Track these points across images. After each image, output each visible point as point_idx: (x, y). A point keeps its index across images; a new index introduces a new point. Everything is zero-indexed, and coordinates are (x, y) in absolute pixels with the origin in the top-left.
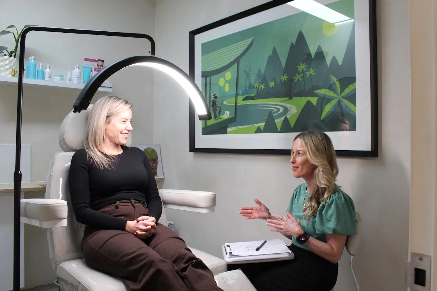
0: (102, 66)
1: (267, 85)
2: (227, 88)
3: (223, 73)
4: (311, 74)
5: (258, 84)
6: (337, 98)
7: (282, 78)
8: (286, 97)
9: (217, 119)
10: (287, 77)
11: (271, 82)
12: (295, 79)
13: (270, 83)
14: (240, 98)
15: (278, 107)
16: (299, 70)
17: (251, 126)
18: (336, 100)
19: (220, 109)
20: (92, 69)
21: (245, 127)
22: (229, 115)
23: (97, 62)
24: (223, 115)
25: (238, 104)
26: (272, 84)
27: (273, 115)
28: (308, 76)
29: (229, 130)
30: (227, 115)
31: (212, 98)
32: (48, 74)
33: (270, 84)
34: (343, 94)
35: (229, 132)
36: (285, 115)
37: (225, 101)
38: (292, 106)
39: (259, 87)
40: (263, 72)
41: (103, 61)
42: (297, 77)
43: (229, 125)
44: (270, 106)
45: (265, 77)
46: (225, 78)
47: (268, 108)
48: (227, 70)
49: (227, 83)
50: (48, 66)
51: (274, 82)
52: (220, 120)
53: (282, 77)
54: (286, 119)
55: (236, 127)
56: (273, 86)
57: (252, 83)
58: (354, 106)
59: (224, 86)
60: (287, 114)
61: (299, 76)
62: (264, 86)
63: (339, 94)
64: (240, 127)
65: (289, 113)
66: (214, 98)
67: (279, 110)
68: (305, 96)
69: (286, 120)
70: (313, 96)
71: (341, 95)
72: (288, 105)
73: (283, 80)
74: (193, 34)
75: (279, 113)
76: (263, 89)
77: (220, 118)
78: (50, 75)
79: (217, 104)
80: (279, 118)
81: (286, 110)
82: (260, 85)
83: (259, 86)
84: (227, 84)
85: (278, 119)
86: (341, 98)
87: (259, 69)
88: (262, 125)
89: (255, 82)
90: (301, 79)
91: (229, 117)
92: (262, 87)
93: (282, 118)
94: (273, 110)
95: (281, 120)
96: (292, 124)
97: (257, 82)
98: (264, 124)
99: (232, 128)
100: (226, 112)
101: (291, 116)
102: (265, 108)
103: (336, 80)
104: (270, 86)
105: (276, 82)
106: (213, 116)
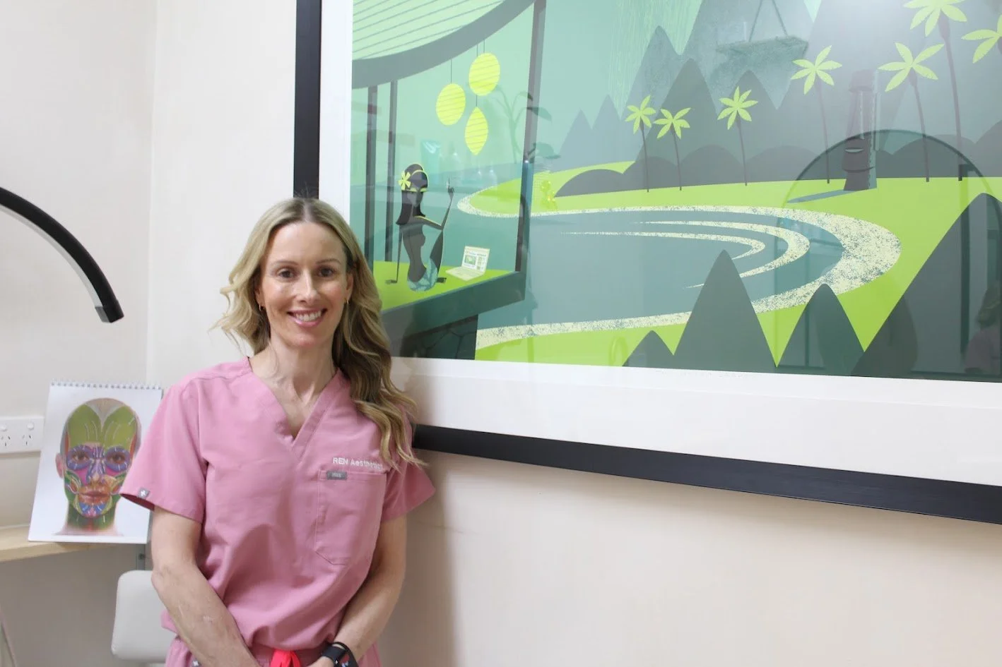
1: (703, 113)
2: (476, 135)
3: (457, 60)
5: (652, 111)
7: (800, 74)
8: (828, 176)
9: (423, 281)
10: (833, 65)
11: (731, 97)
13: (725, 101)
14: (546, 183)
15: (772, 231)
16: (917, 21)
17: (608, 324)
22: (484, 266)
24: (457, 263)
25: (533, 214)
26: (736, 107)
27: (741, 276)
28: (980, 53)
29: (485, 338)
30: (474, 266)
31: (403, 181)
33: (726, 107)
35: (482, 350)
36: (821, 280)
37: (466, 199)
38: (868, 227)
39: (660, 122)
40: (680, 45)
42: (907, 64)
43: (481, 317)
44: (724, 225)
45: (690, 68)
46: (465, 86)
47: (713, 237)
48: (481, 44)
49: (477, 109)
51: (748, 99)
52: (439, 290)
53: (800, 68)
54: (824, 297)
56: (746, 116)
57: (618, 103)
59: (462, 124)
60: (835, 271)
61: (914, 55)
62: (683, 118)
65: (842, 264)
66: (409, 184)
67: (777, 247)
69: (825, 305)
72: (837, 223)
73: (808, 85)
75: (777, 263)
76: (679, 133)
77: (441, 280)
79: (423, 211)
82: (665, 112)
83: (661, 116)
84: (478, 115)
85: (770, 299)
87: (660, 32)
88: (671, 324)
89: (635, 99)
90: (925, 73)
91: (486, 279)
92: (676, 122)
93: (800, 291)
94: (739, 244)
95: (793, 302)
96: (866, 330)
97: (648, 99)
98: (683, 318)
99: (502, 332)
100: (470, 251)
101: (858, 283)
102: (692, 236)
104: (723, 115)
105: (758, 94)
106: (405, 267)
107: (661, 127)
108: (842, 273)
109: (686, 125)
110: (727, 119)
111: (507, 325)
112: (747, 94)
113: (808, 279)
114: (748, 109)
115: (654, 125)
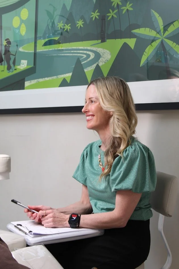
1: (74, 25)
2: (23, 31)
3: (18, 10)
4: (127, 10)
5: (63, 24)
6: (159, 38)
8: (98, 39)
9: (11, 70)
10: (98, 14)
11: (79, 21)
12: (109, 16)
13: (78, 22)
14: (41, 42)
15: (88, 52)
16: (113, 4)
17: (55, 77)
18: (158, 42)
19: (15, 58)
21: (47, 79)
22: (26, 65)
24: (19, 65)
25: (37, 51)
26: (80, 23)
27: (82, 63)
28: (124, 12)
29: (27, 84)
30: (23, 65)
31: (5, 43)
33: (78, 23)
34: (167, 33)
35: (26, 87)
36: (97, 63)
37: (21, 47)
38: (105, 50)
39: (65, 27)
40: (68, 8)
42: (112, 14)
43: (26, 78)
44: (78, 51)
45: (71, 14)
46: (20, 17)
47: (76, 55)
48: (23, 6)
49: (23, 24)
51: (82, 22)
52: (15, 72)
53: (92, 15)
54: (98, 67)
55: (36, 81)
56: (82, 26)
57: (56, 23)
59: (19, 28)
60: (99, 61)
61: (113, 12)
62: (69, 26)
63: (162, 33)
64: (41, 80)
65: (101, 59)
66: (6, 44)
67: (88, 56)
68: (121, 38)
70: (130, 38)
71: (164, 34)
72: (99, 50)
73: (94, 19)
75: (89, 60)
76: (69, 30)
77: (16, 69)
79: (10, 51)
80: (89, 67)
81: (98, 56)
82: (66, 25)
83: (65, 26)
86: (164, 38)
87: (64, 5)
88: (68, 76)
89: (59, 22)
90: (115, 16)
91: (27, 68)
93: (93, 66)
94: (82, 56)
95: (92, 68)
96: (105, 73)
97: (62, 22)
98: (70, 74)
99: (31, 82)
100: (23, 61)
101: (104, 63)
102: (72, 55)
103: (158, 15)
104: (77, 26)
105: (84, 21)
106: (6, 66)
108: (101, 61)
109: (70, 28)
111: (32, 80)
112: (82, 21)
113: (95, 63)
114: (83, 24)
115: (63, 28)
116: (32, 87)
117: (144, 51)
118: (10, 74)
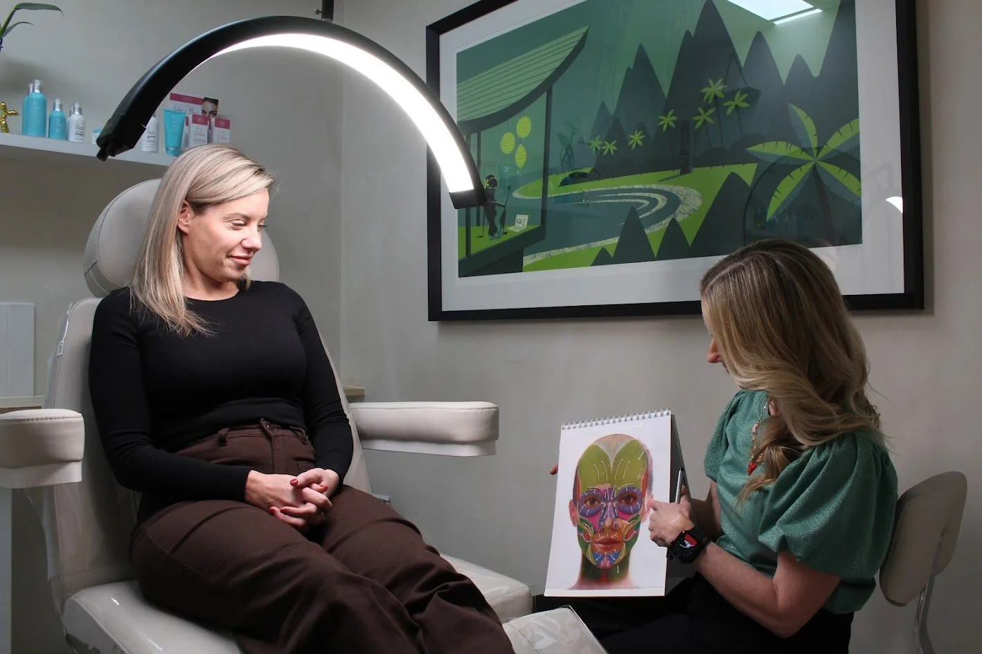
0: (214, 113)
1: (623, 142)
2: (521, 158)
3: (510, 120)
4: (736, 106)
5: (600, 143)
6: (809, 162)
7: (662, 123)
8: (674, 168)
9: (496, 235)
10: (674, 118)
11: (634, 134)
12: (696, 121)
13: (632, 136)
14: (554, 181)
15: (652, 195)
16: (705, 98)
17: (583, 247)
18: (807, 168)
19: (505, 211)
20: (187, 119)
21: (567, 250)
22: (526, 223)
23: (201, 104)
24: (513, 224)
25: (549, 196)
26: (636, 139)
27: (640, 217)
28: (729, 111)
29: (527, 260)
30: (521, 224)
31: (485, 184)
32: (77, 127)
33: (632, 139)
34: (825, 152)
35: (526, 266)
36: (672, 216)
37: (517, 191)
38: (690, 190)
39: (604, 147)
40: (612, 110)
41: (215, 102)
42: (702, 117)
43: (525, 250)
44: (632, 194)
45: (617, 122)
46: (515, 133)
47: (627, 200)
48: (522, 112)
49: (521, 145)
50: (77, 106)
51: (641, 135)
52: (505, 238)
53: (661, 120)
54: (674, 223)
55: (545, 254)
56: (640, 143)
57: (586, 140)
58: (856, 180)
59: (514, 152)
60: (677, 212)
61: (705, 113)
62: (614, 145)
63: (815, 152)
64: (555, 253)
65: (680, 208)
66: (488, 185)
67: (654, 202)
68: (723, 163)
69: (674, 227)
70: (743, 163)
71: (817, 155)
72: (677, 189)
73: (665, 127)
74: (436, 30)
75: (654, 210)
76: (612, 152)
77: (506, 233)
78: (82, 128)
79: (495, 199)
80: (654, 224)
81: (674, 202)
82: (606, 143)
83: (604, 145)
84: (521, 148)
85: (652, 227)
86: (819, 160)
87: (603, 105)
88: (611, 243)
89: (593, 138)
90: (710, 120)
91: (527, 230)
92: (611, 147)
93: (664, 222)
94: (639, 203)
95: (661, 227)
96: (690, 237)
97: (598, 137)
98: (616, 240)
99: (535, 256)
100: (519, 217)
101: (686, 216)
102: (618, 201)
103: (806, 115)
104: (631, 143)
105: (645, 132)
106: (487, 228)
107: (604, 150)
108: (680, 212)
109: (615, 148)
110: (632, 145)
111: (537, 252)
112: (640, 133)
113: (668, 216)
114: (641, 140)
115: (602, 149)
116: (536, 267)
117: (775, 189)
118: (495, 242)
